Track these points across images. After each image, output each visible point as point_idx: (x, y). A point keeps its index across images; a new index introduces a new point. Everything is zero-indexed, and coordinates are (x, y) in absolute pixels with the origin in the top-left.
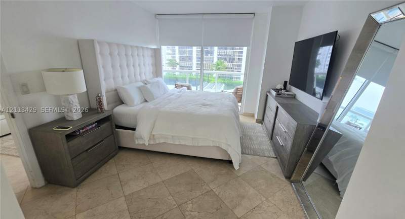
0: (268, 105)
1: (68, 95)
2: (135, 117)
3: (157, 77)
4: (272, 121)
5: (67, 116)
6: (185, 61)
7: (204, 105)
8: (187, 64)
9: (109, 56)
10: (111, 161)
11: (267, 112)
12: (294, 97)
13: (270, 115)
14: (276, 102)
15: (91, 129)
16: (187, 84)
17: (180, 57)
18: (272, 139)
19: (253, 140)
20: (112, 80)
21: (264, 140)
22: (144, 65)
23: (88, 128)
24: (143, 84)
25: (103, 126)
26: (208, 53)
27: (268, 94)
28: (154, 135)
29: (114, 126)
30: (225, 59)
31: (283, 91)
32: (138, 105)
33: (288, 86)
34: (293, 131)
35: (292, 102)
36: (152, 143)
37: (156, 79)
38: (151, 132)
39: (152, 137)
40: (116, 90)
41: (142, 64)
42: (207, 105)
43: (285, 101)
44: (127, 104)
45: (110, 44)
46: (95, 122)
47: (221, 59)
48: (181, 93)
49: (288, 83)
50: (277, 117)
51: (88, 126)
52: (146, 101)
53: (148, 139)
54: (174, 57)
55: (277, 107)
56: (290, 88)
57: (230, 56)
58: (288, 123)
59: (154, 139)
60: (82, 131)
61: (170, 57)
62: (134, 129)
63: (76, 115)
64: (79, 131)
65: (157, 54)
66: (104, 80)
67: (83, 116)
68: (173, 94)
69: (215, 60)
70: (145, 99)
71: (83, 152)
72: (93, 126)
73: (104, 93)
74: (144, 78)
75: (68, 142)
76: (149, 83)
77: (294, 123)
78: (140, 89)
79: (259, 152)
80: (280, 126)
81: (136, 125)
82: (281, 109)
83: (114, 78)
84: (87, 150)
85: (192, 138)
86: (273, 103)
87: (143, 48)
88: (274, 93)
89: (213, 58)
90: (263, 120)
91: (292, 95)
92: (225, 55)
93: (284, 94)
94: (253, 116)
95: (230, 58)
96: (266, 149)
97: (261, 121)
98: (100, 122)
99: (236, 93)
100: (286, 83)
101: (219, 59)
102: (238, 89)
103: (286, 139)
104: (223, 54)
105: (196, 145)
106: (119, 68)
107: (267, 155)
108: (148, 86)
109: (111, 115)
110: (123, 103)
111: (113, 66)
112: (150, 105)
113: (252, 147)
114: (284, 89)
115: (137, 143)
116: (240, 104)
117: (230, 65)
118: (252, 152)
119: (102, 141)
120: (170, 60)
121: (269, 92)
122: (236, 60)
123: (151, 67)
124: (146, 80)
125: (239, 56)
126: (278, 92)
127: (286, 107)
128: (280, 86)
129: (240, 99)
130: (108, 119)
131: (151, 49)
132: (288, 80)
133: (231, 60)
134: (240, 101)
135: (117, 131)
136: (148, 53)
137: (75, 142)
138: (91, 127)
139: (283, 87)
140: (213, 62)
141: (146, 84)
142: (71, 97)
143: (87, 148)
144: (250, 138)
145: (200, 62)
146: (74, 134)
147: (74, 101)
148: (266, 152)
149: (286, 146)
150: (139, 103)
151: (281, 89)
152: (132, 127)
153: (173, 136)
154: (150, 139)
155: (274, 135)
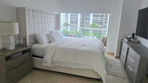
0: (123, 47)
1: (9, 36)
2: (44, 50)
3: (57, 30)
4: (125, 56)
5: (7, 47)
6: (74, 23)
7: (83, 45)
8: (75, 25)
9: (32, 17)
10: (28, 75)
11: (122, 51)
12: (139, 42)
13: (124, 53)
14: (127, 45)
15: (19, 55)
16: (74, 34)
17: (71, 21)
18: (125, 68)
19: (112, 67)
20: (33, 30)
21: (119, 68)
22: (51, 22)
23: (18, 55)
24: (49, 33)
25: (26, 54)
26: (87, 19)
27: (122, 41)
28: (53, 61)
29: (32, 56)
30: (97, 22)
31: (132, 39)
32: (46, 44)
33: (135, 36)
34: (138, 62)
35: (138, 45)
36: (52, 66)
37: (57, 31)
38: (52, 59)
39: (53, 62)
40: (34, 35)
41: (50, 22)
42: (85, 45)
43: (133, 45)
44: (40, 44)
45: (33, 11)
46: (22, 52)
47: (94, 22)
48: (70, 39)
49: (135, 34)
50: (128, 54)
51: (18, 53)
52: (50, 42)
53: (50, 63)
54: (67, 21)
55: (128, 48)
56: (136, 37)
57: (100, 21)
58: (135, 57)
59: (53, 63)
60: (14, 56)
61: (65, 21)
62: (43, 58)
63: (12, 47)
64: (12, 55)
65: (58, 17)
66: (29, 29)
67: (15, 48)
68: (66, 39)
69: (91, 23)
70: (50, 41)
71: (13, 68)
72: (21, 54)
73: (28, 36)
74: (50, 29)
75: (6, 61)
76: (53, 32)
77: (138, 57)
78: (47, 35)
79: (114, 74)
80: (130, 59)
81: (44, 56)
82: (131, 49)
83: (34, 29)
84: (15, 67)
85: (76, 64)
86: (125, 46)
87: (50, 14)
88: (126, 40)
89: (90, 22)
90: (120, 56)
91: (138, 41)
92: (97, 20)
93: (133, 41)
94: (113, 54)
95: (100, 22)
96: (120, 73)
97: (118, 57)
98: (24, 52)
99: (103, 41)
100: (133, 34)
101: (93, 22)
102: (104, 38)
103: (134, 67)
104: (96, 19)
105: (78, 68)
106: (37, 24)
107: (119, 76)
108: (52, 34)
109: (30, 49)
110: (38, 43)
111: (34, 22)
112: (53, 44)
113: (111, 71)
114: (132, 38)
115: (44, 65)
116: (105, 47)
117: (100, 26)
118: (110, 73)
119: (25, 63)
120: (65, 23)
121: (123, 40)
122: (104, 23)
123: (54, 24)
124: (51, 31)
125: (105, 21)
126: (129, 39)
127: (134, 48)
128: (130, 36)
129: (105, 44)
130: (28, 51)
131: (55, 14)
132: (135, 32)
133: (101, 23)
134: (105, 45)
135: (33, 58)
136: (53, 17)
137: (10, 61)
138: (19, 54)
139: (132, 37)
140: (90, 24)
141: (51, 33)
142: (10, 37)
143: (16, 66)
144: (110, 66)
145: (82, 21)
146: (10, 57)
147: (12, 39)
148: (119, 74)
149: (134, 71)
150: (47, 43)
151: (131, 38)
152: (41, 56)
153: (64, 62)
154: (51, 63)
155: (126, 66)
